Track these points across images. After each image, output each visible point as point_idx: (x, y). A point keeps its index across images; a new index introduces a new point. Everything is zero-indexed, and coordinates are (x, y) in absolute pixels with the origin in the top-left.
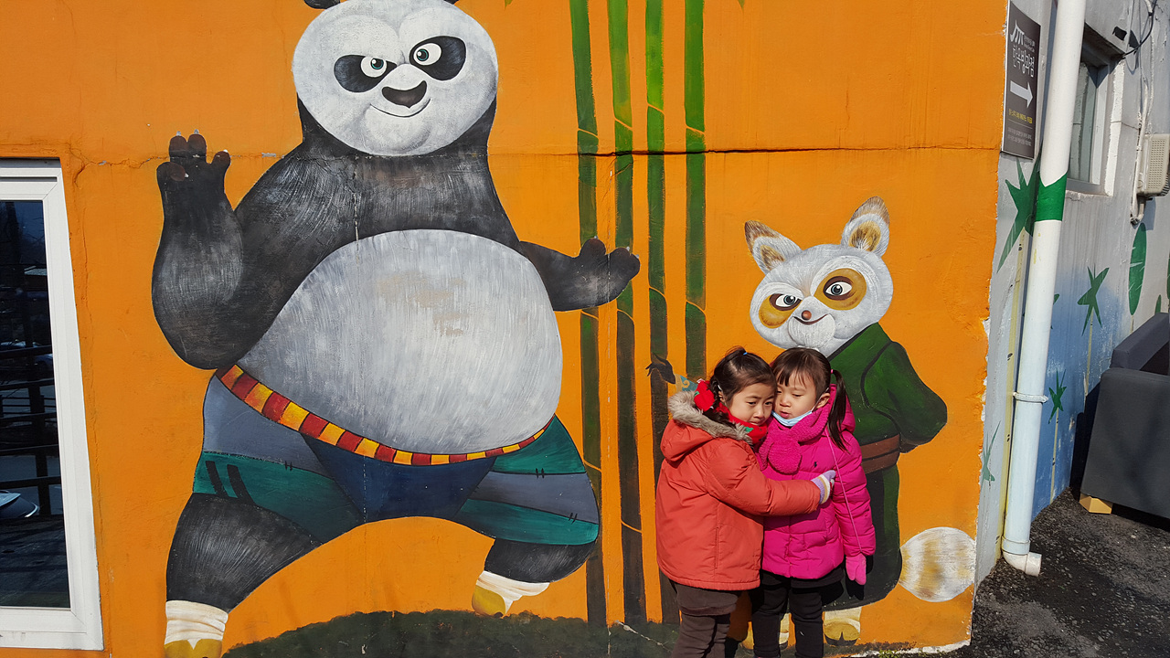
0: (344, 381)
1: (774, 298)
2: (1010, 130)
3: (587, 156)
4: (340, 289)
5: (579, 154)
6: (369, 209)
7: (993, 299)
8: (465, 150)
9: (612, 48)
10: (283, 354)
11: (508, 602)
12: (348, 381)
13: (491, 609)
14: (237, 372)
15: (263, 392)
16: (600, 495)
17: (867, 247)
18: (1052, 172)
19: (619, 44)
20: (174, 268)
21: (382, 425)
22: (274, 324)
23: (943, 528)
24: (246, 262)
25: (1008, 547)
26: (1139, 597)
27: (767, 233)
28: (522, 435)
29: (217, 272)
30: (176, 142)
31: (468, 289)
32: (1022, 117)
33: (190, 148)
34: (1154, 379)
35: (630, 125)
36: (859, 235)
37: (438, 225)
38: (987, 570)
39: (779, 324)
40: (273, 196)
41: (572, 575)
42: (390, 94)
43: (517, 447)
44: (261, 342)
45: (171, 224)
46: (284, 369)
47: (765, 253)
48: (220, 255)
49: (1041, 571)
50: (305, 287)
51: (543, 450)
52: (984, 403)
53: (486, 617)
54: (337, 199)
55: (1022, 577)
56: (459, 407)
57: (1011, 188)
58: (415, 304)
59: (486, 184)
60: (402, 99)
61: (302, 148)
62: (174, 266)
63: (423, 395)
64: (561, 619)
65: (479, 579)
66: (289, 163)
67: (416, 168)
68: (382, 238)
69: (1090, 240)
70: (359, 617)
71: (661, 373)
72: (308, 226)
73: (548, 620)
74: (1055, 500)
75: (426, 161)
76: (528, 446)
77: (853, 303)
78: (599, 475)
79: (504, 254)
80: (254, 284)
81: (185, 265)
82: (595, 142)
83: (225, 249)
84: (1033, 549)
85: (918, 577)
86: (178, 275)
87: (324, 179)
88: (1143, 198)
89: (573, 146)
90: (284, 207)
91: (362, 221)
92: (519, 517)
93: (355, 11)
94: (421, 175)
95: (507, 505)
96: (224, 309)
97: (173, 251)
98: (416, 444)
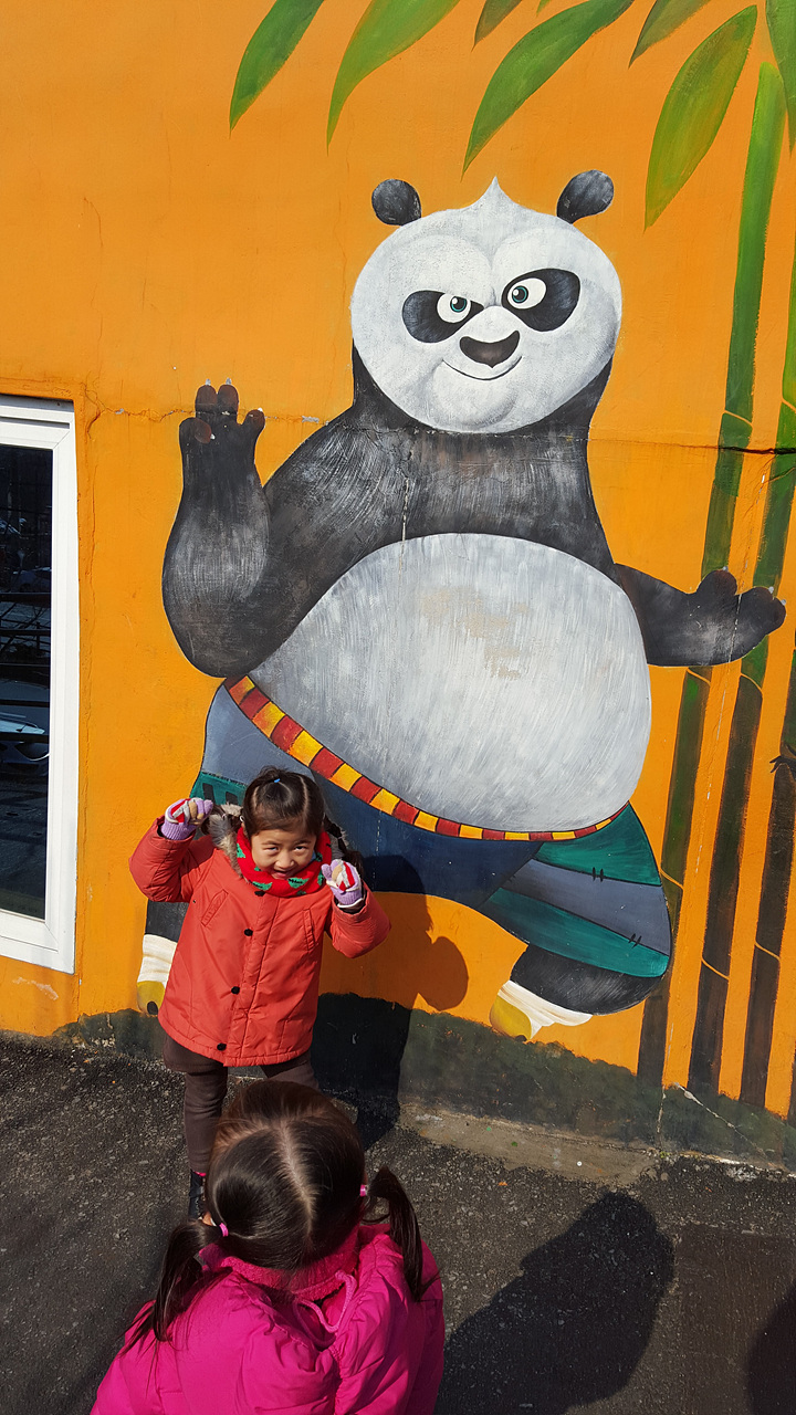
0: (367, 715)
3: (731, 451)
4: (375, 600)
5: (720, 448)
6: (422, 501)
8: (558, 431)
10: (300, 671)
11: (536, 1027)
12: (371, 716)
13: (512, 1028)
14: (248, 685)
15: (273, 714)
16: (677, 919)
20: (190, 550)
21: (405, 776)
22: (295, 633)
24: (270, 553)
28: (580, 822)
29: (236, 562)
30: (205, 392)
31: (535, 620)
33: (220, 401)
37: (507, 530)
40: (310, 473)
42: (471, 348)
43: (571, 836)
44: (278, 653)
45: (192, 495)
46: (301, 689)
48: (242, 541)
50: (335, 592)
51: (607, 845)
53: (505, 1037)
54: (385, 483)
56: (504, 771)
58: (464, 631)
59: (579, 480)
61: (352, 414)
62: (190, 548)
63: (459, 748)
64: (601, 1063)
65: (502, 989)
66: (333, 432)
67: (489, 451)
68: (434, 540)
70: (353, 999)
72: (347, 515)
73: (583, 1060)
75: (502, 442)
76: (586, 837)
78: (679, 893)
79: (590, 578)
80: (277, 582)
81: (202, 548)
82: (746, 431)
83: (248, 534)
86: (193, 559)
87: (372, 457)
89: (712, 435)
90: (322, 488)
91: (412, 516)
92: (563, 924)
93: (438, 230)
94: (495, 461)
95: (548, 906)
96: (241, 608)
97: (191, 530)
98: (443, 807)
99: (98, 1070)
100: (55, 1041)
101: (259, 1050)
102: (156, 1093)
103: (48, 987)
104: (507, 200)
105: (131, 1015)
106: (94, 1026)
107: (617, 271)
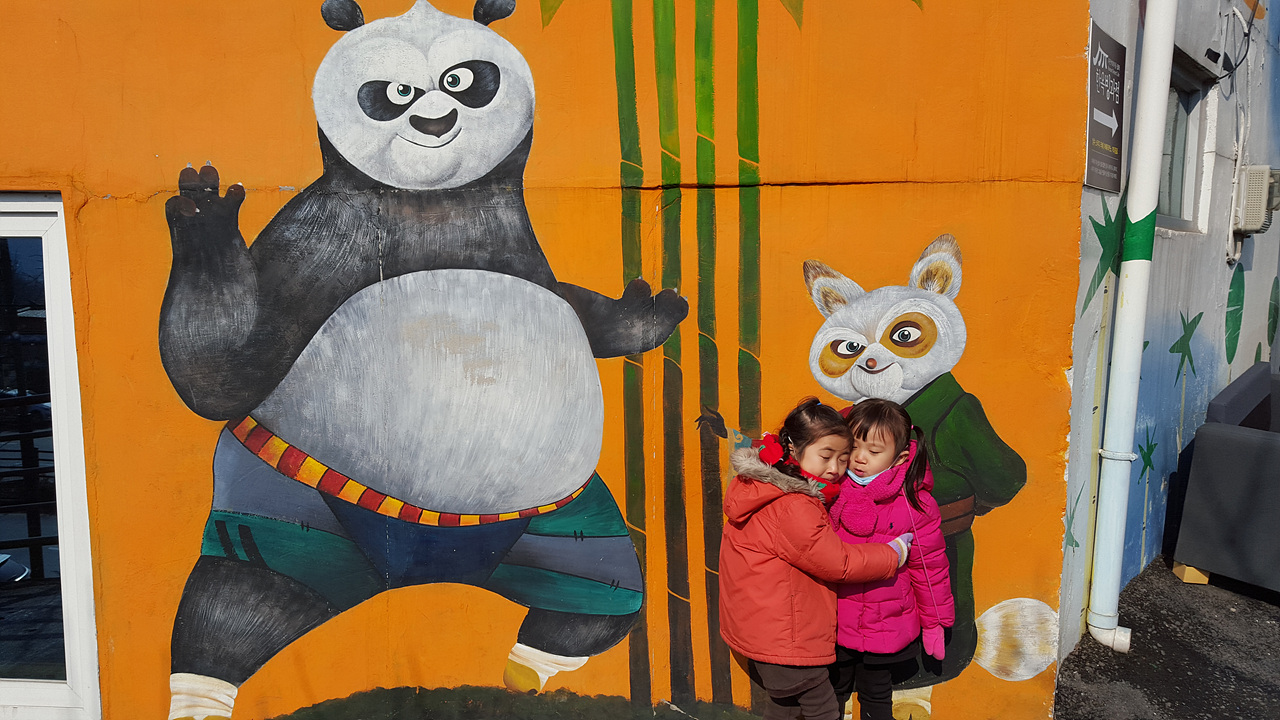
0: (367, 433)
1: (835, 345)
2: (1093, 161)
3: (631, 189)
4: (362, 334)
5: (622, 188)
6: (394, 247)
7: (1077, 346)
8: (498, 183)
9: (658, 73)
10: (300, 404)
11: (544, 678)
12: (370, 435)
13: (524, 686)
14: (251, 423)
15: (278, 446)
16: (645, 561)
17: (938, 289)
18: (1140, 207)
19: (666, 68)
20: (183, 310)
21: (407, 482)
22: (291, 371)
23: (1022, 599)
24: (261, 304)
25: (1094, 620)
26: (1240, 677)
27: (828, 274)
28: (560, 494)
29: (230, 315)
30: (187, 173)
31: (501, 334)
32: (1107, 147)
33: (202, 180)
34: (1254, 435)
35: (678, 156)
36: (929, 277)
37: (469, 264)
38: (1071, 646)
39: (841, 373)
40: (291, 233)
41: (614, 649)
42: (418, 123)
43: (553, 507)
44: (276, 391)
45: (182, 262)
46: (302, 420)
47: (825, 295)
48: (233, 296)
49: (1131, 648)
50: (325, 331)
51: (582, 510)
52: (1068, 461)
53: (519, 695)
54: (360, 236)
55: (1110, 654)
56: (491, 463)
57: (1096, 225)
58: (444, 350)
59: (521, 219)
60: (431, 128)
61: (322, 181)
62: (183, 308)
63: (451, 450)
64: (601, 696)
65: (512, 653)
66: (308, 197)
67: (445, 203)
68: (409, 279)
69: (1183, 281)
70: (379, 693)
71: (712, 426)
72: (329, 265)
73: (587, 698)
74: (1145, 569)
75: (456, 195)
76: (566, 506)
77: (922, 350)
78: (644, 538)
79: (540, 296)
80: (269, 328)
81: (195, 307)
82: (640, 174)
83: (239, 290)
84: (1121, 623)
85: (994, 653)
86: (187, 318)
87: (346, 215)
88: (1240, 235)
89: (615, 178)
90: (303, 244)
91: (387, 260)
92: (555, 583)
93: (380, 34)
94: (451, 210)
95: (542, 571)
96: (237, 356)
97: (182, 294)
98: (443, 503)
104: (433, 9)
107: (527, 60)
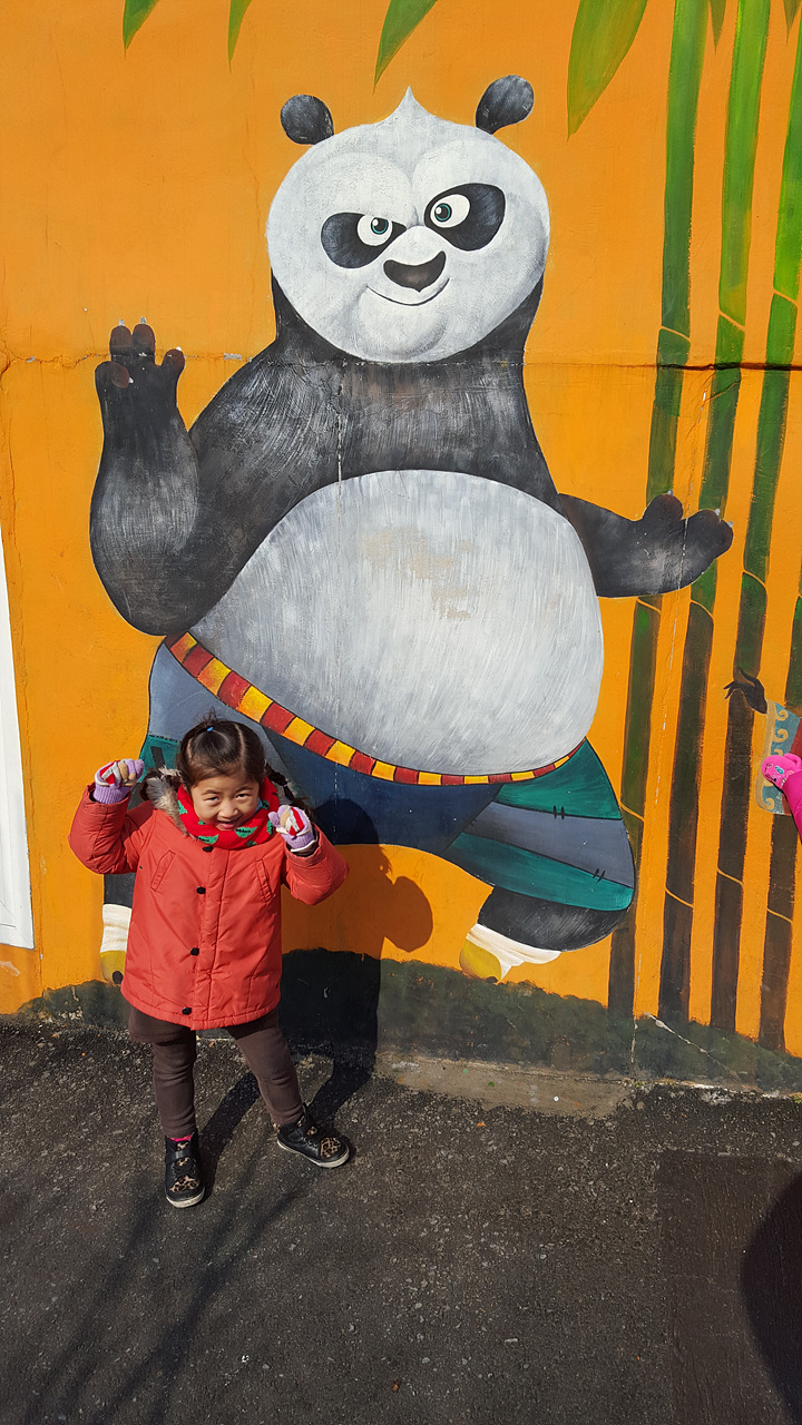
0: (316, 666)
3: (670, 369)
4: (315, 545)
5: (658, 366)
6: (357, 437)
8: (492, 356)
9: (726, 201)
10: (243, 624)
11: (506, 967)
12: (320, 667)
13: (483, 971)
14: (189, 642)
15: (219, 671)
16: (640, 852)
19: (738, 195)
20: (116, 503)
21: (360, 726)
22: (234, 585)
24: (201, 501)
28: (538, 761)
29: (167, 513)
30: (119, 333)
31: (481, 557)
33: (136, 342)
35: (742, 323)
37: (446, 465)
40: (237, 414)
42: (395, 272)
43: (531, 775)
44: (218, 607)
45: (113, 444)
46: (245, 643)
48: (171, 490)
50: (273, 539)
51: (566, 783)
53: (476, 980)
54: (317, 422)
56: (459, 715)
58: (409, 573)
59: (517, 407)
60: (411, 279)
61: (275, 348)
62: (117, 500)
63: (412, 695)
64: (572, 998)
65: (470, 933)
66: (258, 369)
67: (422, 381)
68: (372, 479)
70: (322, 954)
72: (279, 457)
73: (555, 996)
75: (435, 371)
76: (545, 776)
78: (640, 825)
79: (534, 511)
80: (211, 531)
81: (128, 500)
82: (684, 347)
83: (177, 483)
86: (120, 513)
87: (301, 393)
89: (650, 353)
90: (250, 429)
91: (347, 455)
92: (526, 864)
93: (353, 148)
94: (429, 391)
95: (512, 848)
96: (173, 561)
97: (115, 481)
98: (400, 755)
99: (67, 1043)
100: (21, 1017)
101: (226, 1011)
102: (127, 1062)
103: (9, 964)
104: (423, 112)
105: (97, 988)
106: (61, 1000)
107: (543, 182)
